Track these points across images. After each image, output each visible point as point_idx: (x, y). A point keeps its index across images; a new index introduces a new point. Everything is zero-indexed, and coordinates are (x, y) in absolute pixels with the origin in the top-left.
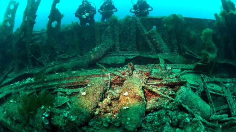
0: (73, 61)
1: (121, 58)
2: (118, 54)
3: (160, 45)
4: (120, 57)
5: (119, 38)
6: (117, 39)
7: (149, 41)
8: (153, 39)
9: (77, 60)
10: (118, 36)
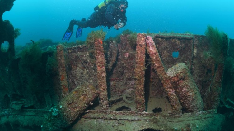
0: (30, 115)
1: (111, 124)
2: (104, 115)
3: (193, 100)
4: (110, 122)
5: (106, 82)
6: (101, 85)
7: (172, 92)
8: (182, 88)
9: (34, 115)
10: (103, 77)
